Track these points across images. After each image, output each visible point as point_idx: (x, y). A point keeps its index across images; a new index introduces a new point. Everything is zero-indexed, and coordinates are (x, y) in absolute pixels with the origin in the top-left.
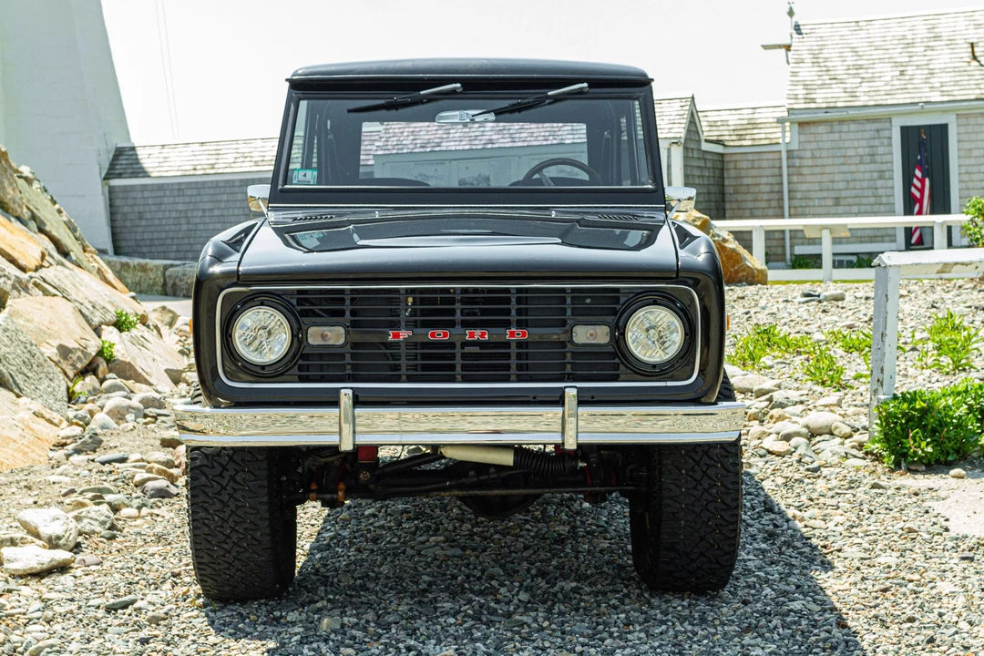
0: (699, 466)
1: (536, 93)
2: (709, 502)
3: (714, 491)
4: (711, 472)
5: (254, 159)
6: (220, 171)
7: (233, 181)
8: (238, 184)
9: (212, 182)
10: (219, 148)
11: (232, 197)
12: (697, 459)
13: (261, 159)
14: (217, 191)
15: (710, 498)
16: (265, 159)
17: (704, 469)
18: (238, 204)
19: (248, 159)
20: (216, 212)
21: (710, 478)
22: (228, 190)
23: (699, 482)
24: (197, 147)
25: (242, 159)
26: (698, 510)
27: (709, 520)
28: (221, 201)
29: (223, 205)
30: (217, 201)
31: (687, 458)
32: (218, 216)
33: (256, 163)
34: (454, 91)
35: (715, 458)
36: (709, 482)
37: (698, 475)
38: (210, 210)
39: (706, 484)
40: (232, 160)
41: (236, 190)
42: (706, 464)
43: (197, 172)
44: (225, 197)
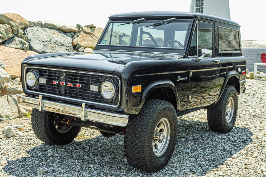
0: (134, 133)
1: (162, 21)
2: (135, 145)
3: (137, 142)
4: (137, 135)
5: (259, 45)
6: (251, 47)
7: (253, 50)
8: (254, 51)
9: (248, 50)
10: (252, 42)
11: (253, 54)
12: (134, 130)
13: (261, 45)
14: (249, 52)
15: (135, 144)
16: (262, 45)
17: (135, 134)
18: (254, 55)
19: (258, 45)
20: (249, 57)
21: (136, 137)
22: (252, 52)
23: (133, 138)
24: (247, 42)
25: (256, 45)
26: (132, 146)
27: (135, 150)
28: (250, 54)
29: (250, 55)
30: (249, 54)
31: (131, 130)
32: (249, 58)
33: (260, 46)
34: (143, 20)
35: (139, 131)
36: (136, 138)
37: (133, 136)
38: (248, 56)
39: (134, 139)
40: (254, 45)
41: (254, 52)
42: (136, 133)
43: (245, 47)
44: (251, 54)
